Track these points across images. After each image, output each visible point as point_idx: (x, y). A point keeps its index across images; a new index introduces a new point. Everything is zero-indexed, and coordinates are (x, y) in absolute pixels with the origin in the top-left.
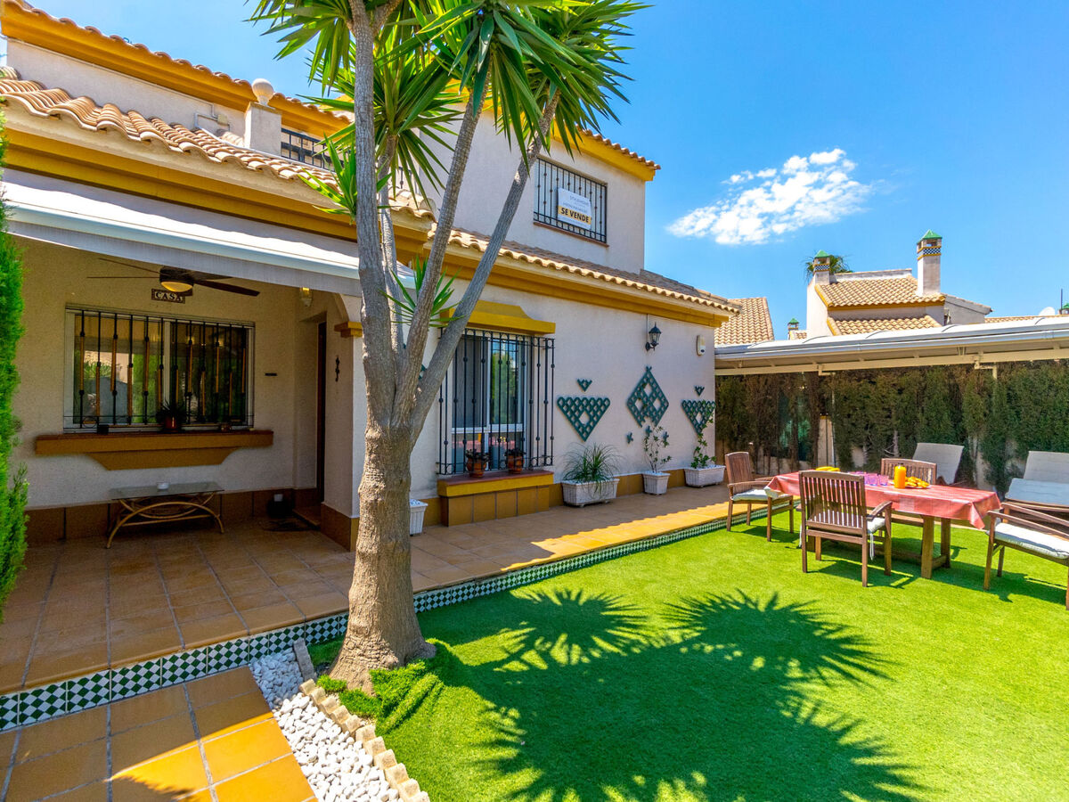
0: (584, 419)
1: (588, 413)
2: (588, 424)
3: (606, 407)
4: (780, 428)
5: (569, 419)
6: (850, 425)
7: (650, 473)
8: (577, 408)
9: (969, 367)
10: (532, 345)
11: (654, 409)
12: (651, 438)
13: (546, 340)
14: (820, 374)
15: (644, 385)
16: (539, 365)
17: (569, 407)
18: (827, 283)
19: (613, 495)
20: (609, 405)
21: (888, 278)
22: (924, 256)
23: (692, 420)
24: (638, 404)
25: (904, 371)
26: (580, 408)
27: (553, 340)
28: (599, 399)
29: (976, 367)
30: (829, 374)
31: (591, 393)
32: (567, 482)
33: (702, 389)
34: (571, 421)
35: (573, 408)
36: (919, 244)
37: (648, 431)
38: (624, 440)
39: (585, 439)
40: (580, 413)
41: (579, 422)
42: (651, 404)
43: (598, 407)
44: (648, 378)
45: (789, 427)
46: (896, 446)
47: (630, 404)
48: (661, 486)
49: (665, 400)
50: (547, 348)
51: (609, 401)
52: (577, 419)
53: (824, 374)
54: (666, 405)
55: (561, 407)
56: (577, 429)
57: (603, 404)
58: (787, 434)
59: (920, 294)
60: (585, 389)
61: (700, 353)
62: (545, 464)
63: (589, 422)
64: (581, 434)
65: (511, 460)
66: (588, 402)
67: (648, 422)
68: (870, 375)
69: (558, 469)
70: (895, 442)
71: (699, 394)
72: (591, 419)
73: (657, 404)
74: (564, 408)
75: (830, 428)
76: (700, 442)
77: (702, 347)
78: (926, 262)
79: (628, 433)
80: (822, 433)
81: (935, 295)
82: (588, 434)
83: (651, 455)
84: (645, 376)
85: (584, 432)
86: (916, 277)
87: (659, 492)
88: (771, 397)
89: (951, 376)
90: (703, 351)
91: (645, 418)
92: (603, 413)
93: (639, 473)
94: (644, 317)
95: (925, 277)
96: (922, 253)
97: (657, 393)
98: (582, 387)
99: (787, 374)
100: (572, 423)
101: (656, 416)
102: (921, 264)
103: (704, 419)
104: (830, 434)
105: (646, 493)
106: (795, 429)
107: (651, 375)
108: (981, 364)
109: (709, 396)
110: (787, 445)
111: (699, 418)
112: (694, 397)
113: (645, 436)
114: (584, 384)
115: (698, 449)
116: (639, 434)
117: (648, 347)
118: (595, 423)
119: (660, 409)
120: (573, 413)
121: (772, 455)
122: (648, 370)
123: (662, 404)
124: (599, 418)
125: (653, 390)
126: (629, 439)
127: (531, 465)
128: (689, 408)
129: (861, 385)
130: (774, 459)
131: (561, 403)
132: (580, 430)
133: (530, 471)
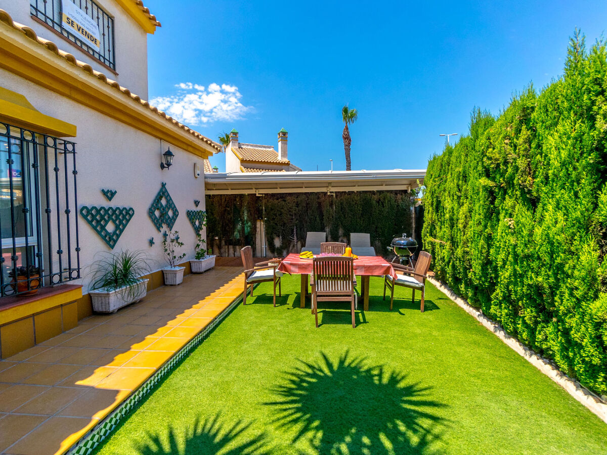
0: (110, 227)
1: (114, 222)
2: (115, 233)
3: (131, 216)
4: (234, 227)
5: (94, 228)
6: (274, 225)
7: (169, 268)
8: (102, 218)
9: (325, 194)
10: (46, 145)
11: (169, 217)
12: (168, 240)
13: (66, 143)
14: (257, 195)
15: (161, 198)
16: (56, 170)
17: (93, 217)
18: (237, 148)
19: (144, 294)
20: (134, 213)
21: (264, 149)
22: (281, 140)
23: (193, 224)
24: (157, 213)
25: (298, 194)
26: (106, 217)
27: (73, 144)
28: (125, 208)
29: (328, 194)
30: (261, 195)
31: (115, 203)
32: (96, 291)
33: (199, 203)
34: (97, 231)
35: (98, 217)
36: (279, 134)
37: (165, 235)
38: (147, 244)
39: (112, 247)
40: (107, 222)
41: (106, 231)
42: (167, 213)
43: (123, 216)
44: (163, 192)
45: (239, 227)
46: (295, 235)
47: (151, 213)
48: (179, 278)
49: (176, 210)
50: (66, 151)
51: (133, 211)
52: (103, 228)
53: (259, 195)
54: (177, 213)
55: (85, 217)
56: (104, 238)
57: (127, 213)
58: (239, 232)
59: (280, 159)
60: (110, 199)
61: (197, 176)
62: (70, 278)
63: (116, 230)
64: (108, 243)
65: (21, 281)
66: (114, 211)
67: (164, 228)
68: (282, 196)
69: (86, 282)
70: (295, 232)
71: (197, 206)
72: (117, 227)
73: (170, 213)
74: (89, 218)
75: (262, 226)
76: (200, 240)
77: (198, 172)
78: (282, 143)
79: (149, 238)
80: (258, 230)
81: (286, 160)
82: (115, 242)
83: (169, 254)
84: (161, 190)
85: (110, 241)
86: (277, 151)
87: (178, 282)
88: (229, 209)
89: (318, 198)
90: (198, 175)
91: (163, 225)
92: (128, 221)
93: (160, 270)
94: (158, 141)
95: (282, 151)
96: (280, 138)
97: (171, 205)
98: (107, 197)
99: (238, 195)
100: (99, 233)
101: (170, 223)
102: (280, 144)
103: (200, 224)
104: (263, 229)
105: (166, 285)
106: (243, 228)
107: (166, 190)
108: (330, 192)
109: (202, 207)
110: (238, 237)
111: (197, 223)
112: (193, 208)
113: (163, 240)
114: (109, 195)
115: (198, 245)
116: (158, 238)
117: (162, 167)
118: (121, 231)
119: (173, 217)
120: (98, 222)
121: (231, 245)
122: (163, 185)
123: (174, 213)
124: (124, 227)
125: (168, 202)
126: (151, 242)
127: (51, 282)
128: (191, 215)
129: (279, 202)
130: (231, 247)
131: (84, 212)
132: (107, 238)
133: (51, 289)
